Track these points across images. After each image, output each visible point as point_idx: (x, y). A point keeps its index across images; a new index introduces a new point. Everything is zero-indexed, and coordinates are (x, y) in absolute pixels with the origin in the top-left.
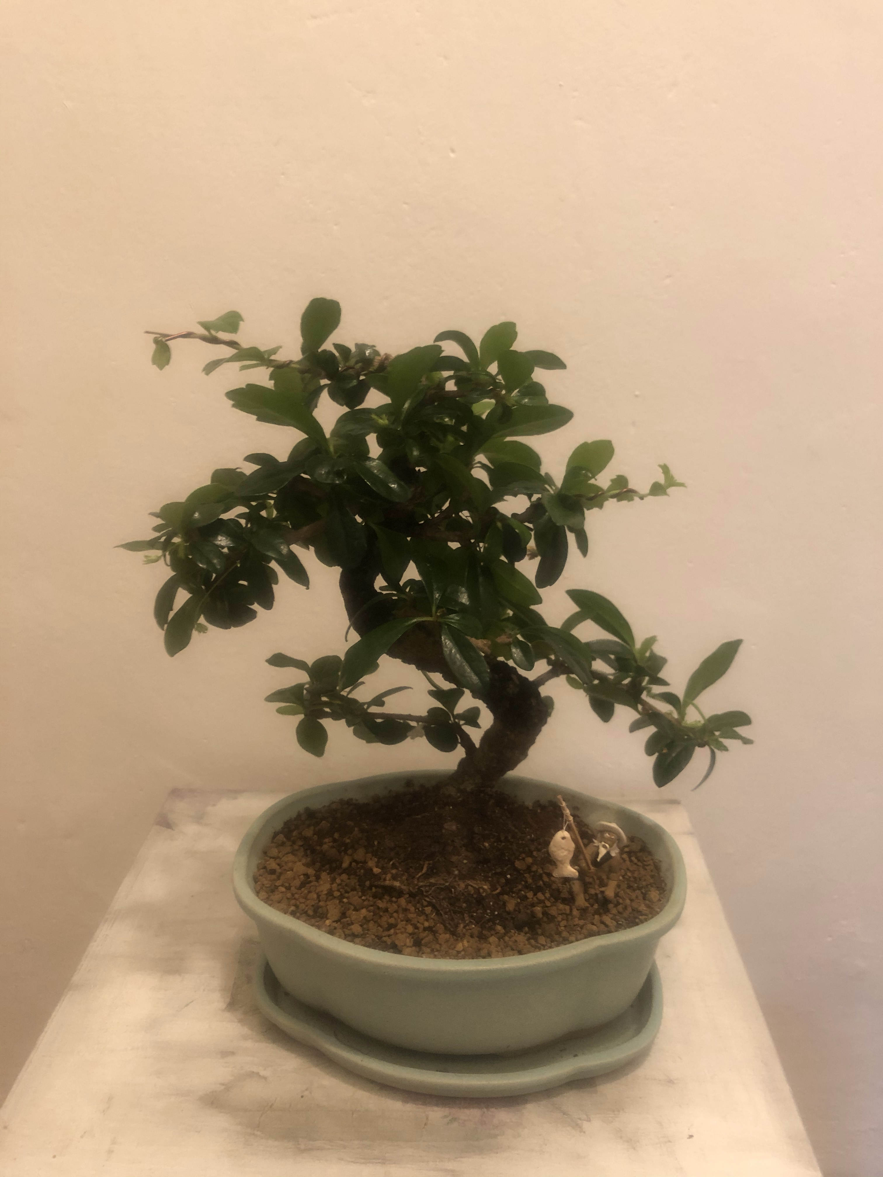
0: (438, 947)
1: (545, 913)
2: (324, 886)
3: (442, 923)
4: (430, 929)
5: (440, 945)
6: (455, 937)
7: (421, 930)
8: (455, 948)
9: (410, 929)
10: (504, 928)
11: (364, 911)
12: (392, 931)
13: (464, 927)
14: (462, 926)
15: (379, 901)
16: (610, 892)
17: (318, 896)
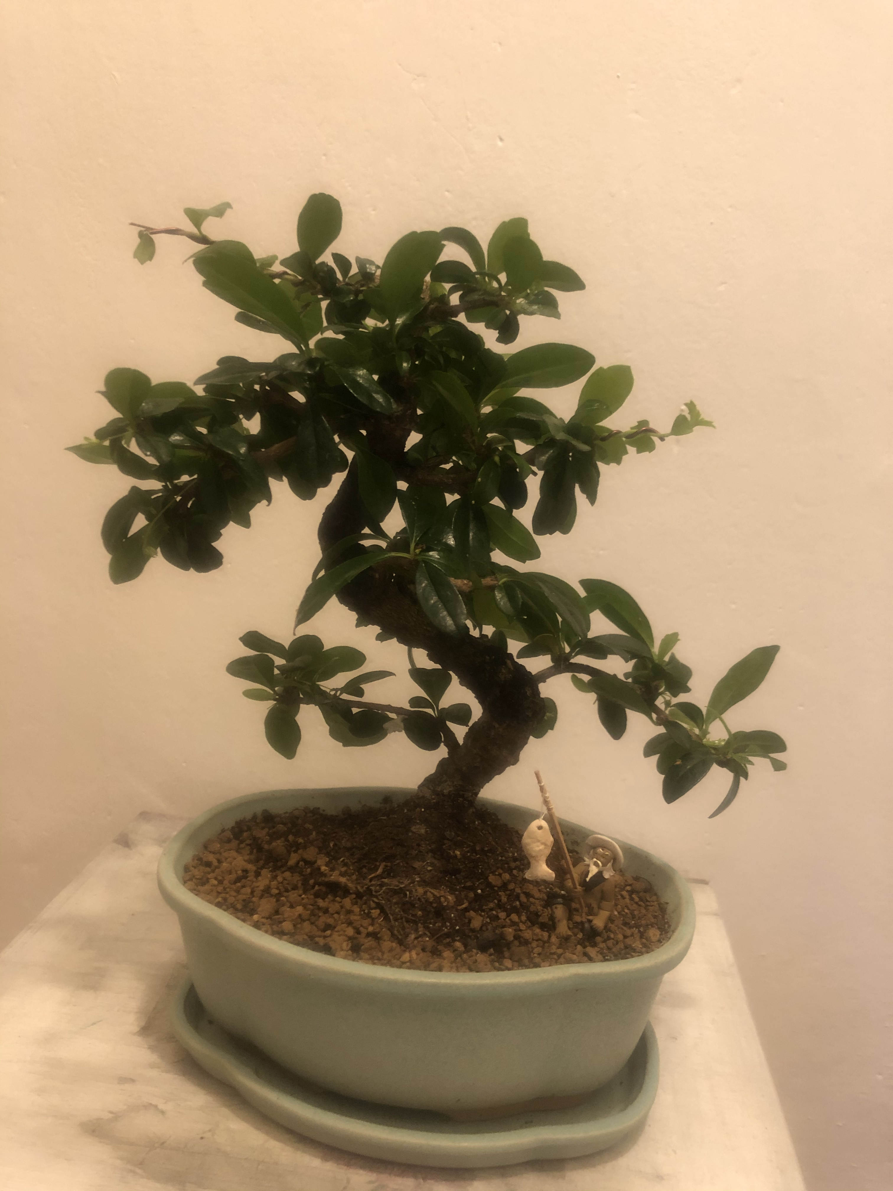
0: (380, 954)
1: (517, 937)
2: (262, 883)
3: (389, 929)
4: (374, 935)
5: (383, 953)
6: (402, 947)
7: (363, 935)
8: (400, 958)
9: (350, 931)
10: (465, 945)
11: (300, 909)
12: (328, 932)
13: (416, 938)
14: (413, 936)
15: (321, 900)
16: (599, 922)
17: (252, 892)
